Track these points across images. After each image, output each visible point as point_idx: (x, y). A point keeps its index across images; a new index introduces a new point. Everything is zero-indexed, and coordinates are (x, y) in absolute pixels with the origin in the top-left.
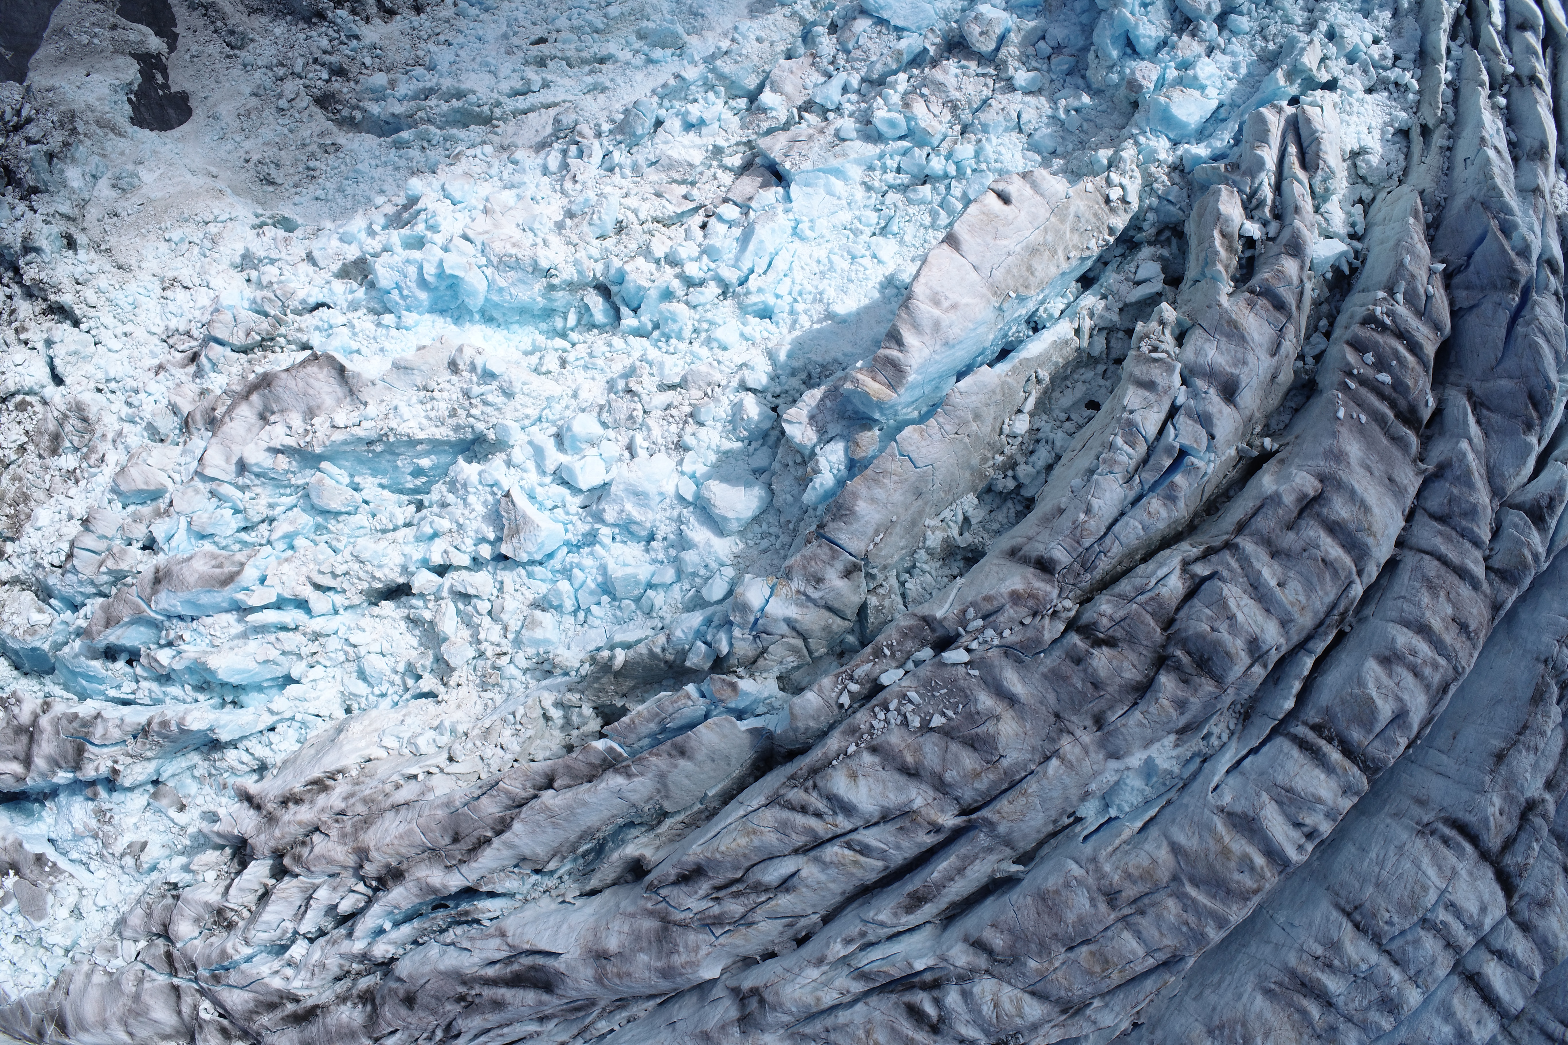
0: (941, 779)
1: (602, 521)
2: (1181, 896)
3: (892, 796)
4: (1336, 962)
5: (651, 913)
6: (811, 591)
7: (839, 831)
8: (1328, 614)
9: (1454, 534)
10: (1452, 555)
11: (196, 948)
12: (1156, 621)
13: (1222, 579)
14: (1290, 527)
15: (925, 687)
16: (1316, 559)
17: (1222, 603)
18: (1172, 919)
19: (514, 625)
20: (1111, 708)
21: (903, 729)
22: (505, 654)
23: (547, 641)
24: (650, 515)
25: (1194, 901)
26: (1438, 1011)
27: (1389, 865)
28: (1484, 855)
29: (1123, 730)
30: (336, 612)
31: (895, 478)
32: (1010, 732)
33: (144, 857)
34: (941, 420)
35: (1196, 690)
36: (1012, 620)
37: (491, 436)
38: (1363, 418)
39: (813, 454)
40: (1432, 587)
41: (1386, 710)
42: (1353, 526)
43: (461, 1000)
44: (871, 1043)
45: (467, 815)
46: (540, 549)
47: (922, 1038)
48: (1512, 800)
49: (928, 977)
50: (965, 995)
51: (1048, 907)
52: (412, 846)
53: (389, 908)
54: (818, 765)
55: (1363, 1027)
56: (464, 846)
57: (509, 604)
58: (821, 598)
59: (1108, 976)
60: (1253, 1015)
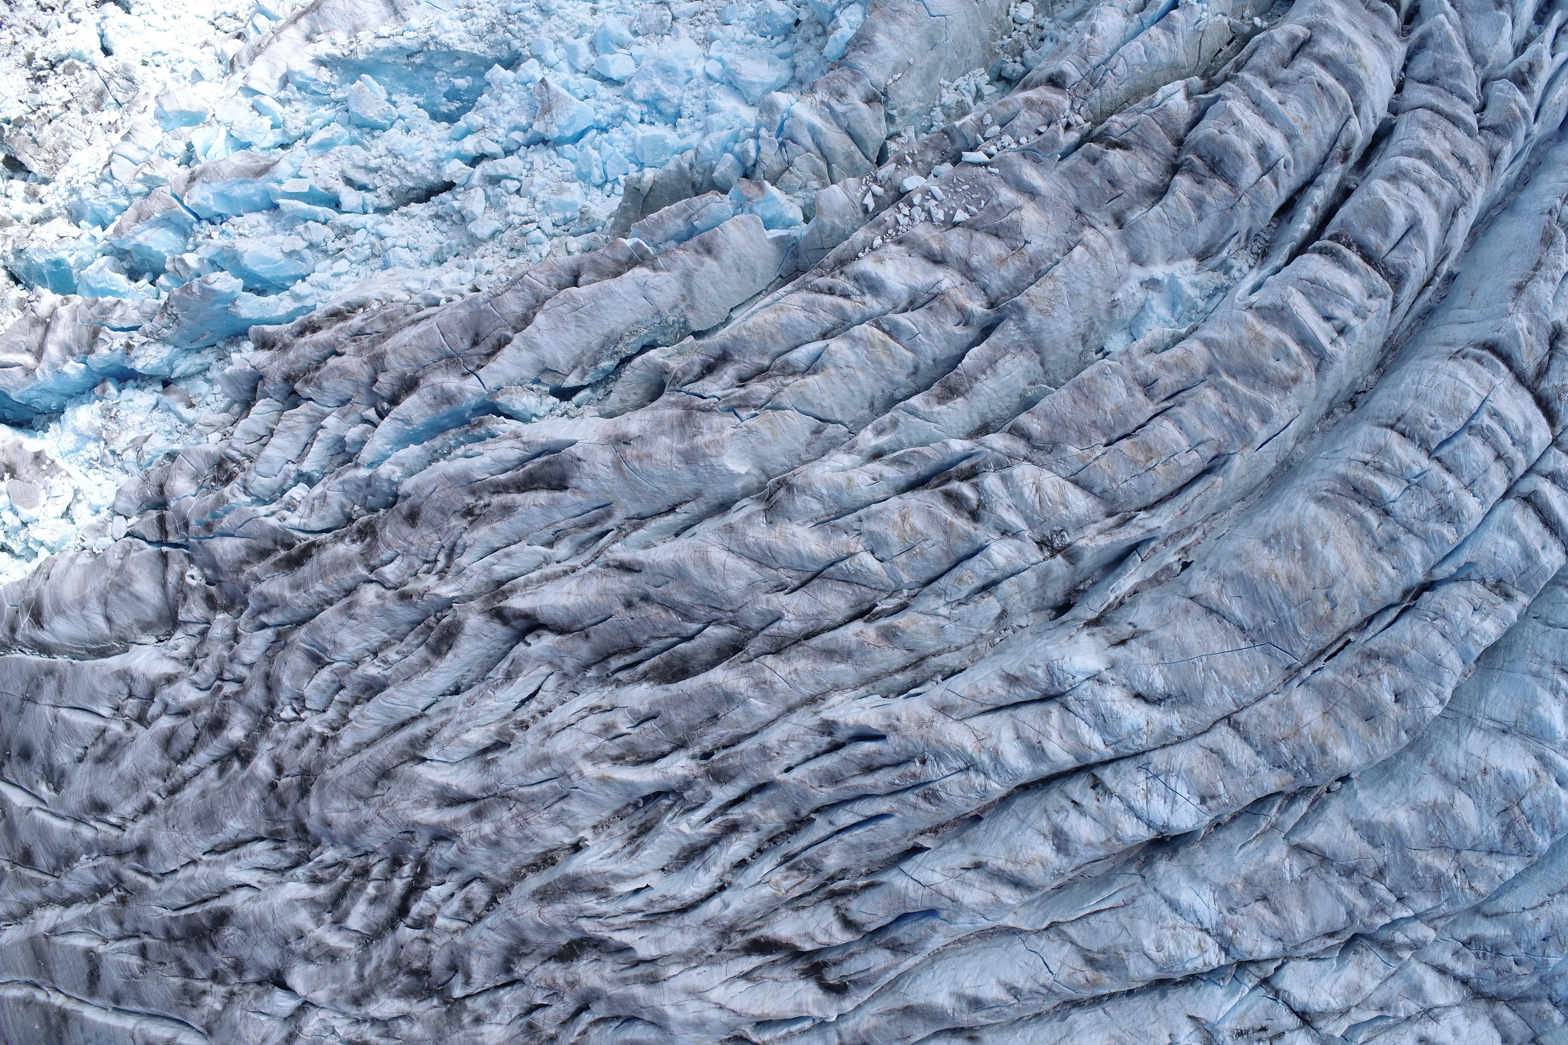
0: (967, 263)
1: (632, 99)
2: (1218, 387)
3: (919, 277)
4: (1387, 465)
5: (674, 404)
6: (834, 103)
7: (868, 311)
8: (1332, 147)
9: (1442, 91)
11: (191, 503)
12: (1168, 136)
13: (1226, 98)
14: (1285, 66)
15: (947, 183)
16: (1312, 83)
17: (1230, 113)
18: (1213, 407)
19: (541, 196)
20: (1130, 208)
21: (927, 224)
22: (532, 222)
23: (573, 204)
24: (678, 92)
25: (1232, 389)
26: (1499, 529)
27: (1425, 381)
28: (1520, 378)
29: (1144, 222)
30: (365, 213)
31: (910, 19)
32: (1032, 219)
33: (146, 447)
35: (1209, 190)
36: (1027, 126)
37: (526, 52)
39: (833, 17)
40: (1427, 127)
41: (1399, 218)
42: (1343, 59)
43: (468, 512)
44: (908, 528)
45: (489, 312)
46: (571, 125)
47: (962, 524)
48: (1538, 321)
49: (965, 464)
50: (1004, 479)
51: (1084, 395)
52: (430, 349)
53: (400, 425)
54: (845, 256)
55: (1425, 538)
56: (482, 349)
57: (538, 179)
58: (844, 114)
59: (1153, 468)
60: (1308, 521)
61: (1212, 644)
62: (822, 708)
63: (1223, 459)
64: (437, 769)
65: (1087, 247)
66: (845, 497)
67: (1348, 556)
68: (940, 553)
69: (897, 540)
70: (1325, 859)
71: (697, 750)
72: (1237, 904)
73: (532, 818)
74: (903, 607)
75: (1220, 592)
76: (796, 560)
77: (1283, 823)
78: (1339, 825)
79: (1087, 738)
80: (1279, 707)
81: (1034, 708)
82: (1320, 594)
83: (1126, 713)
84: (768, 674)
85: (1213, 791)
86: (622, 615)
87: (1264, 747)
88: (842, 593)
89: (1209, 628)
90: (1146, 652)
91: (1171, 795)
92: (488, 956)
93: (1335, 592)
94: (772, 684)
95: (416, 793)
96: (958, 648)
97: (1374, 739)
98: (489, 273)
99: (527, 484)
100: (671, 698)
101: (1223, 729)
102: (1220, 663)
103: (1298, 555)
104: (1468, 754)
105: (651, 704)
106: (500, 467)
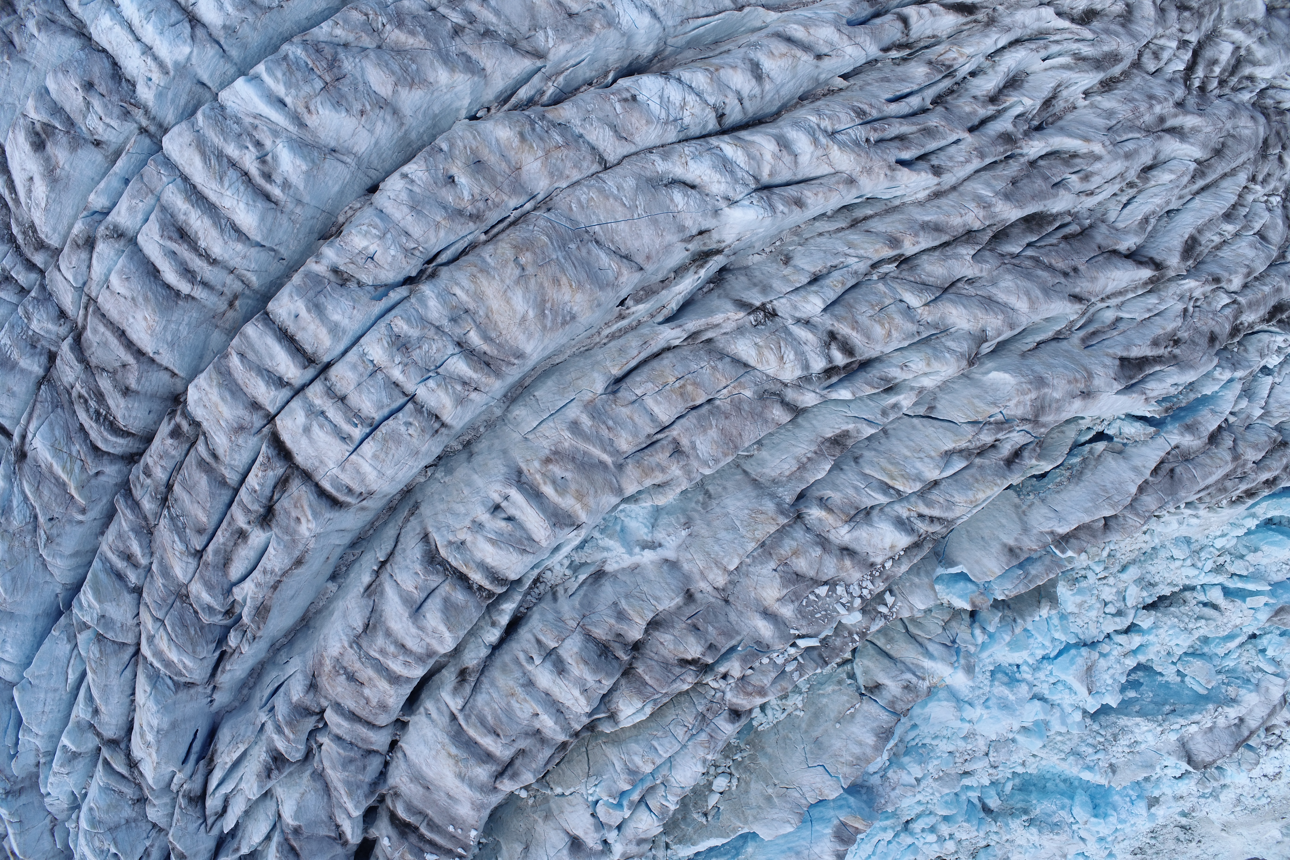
0: (824, 550)
2: (616, 452)
3: (864, 535)
4: (459, 388)
5: (1044, 425)
6: (914, 680)
7: (905, 504)
9: (360, 744)
10: (363, 731)
12: (641, 677)
13: (585, 714)
14: (522, 752)
15: (832, 617)
16: (505, 736)
18: (623, 433)
19: (1093, 601)
20: (679, 608)
21: (850, 582)
22: (1100, 579)
24: (995, 691)
25: (605, 450)
26: (344, 332)
28: (307, 476)
29: (673, 595)
31: (843, 760)
32: (769, 591)
34: (804, 801)
35: (610, 630)
36: (763, 673)
38: (451, 829)
40: (383, 708)
41: (432, 617)
42: (472, 762)
43: (1177, 342)
44: (887, 326)
45: (1166, 494)
46: (1072, 659)
47: (844, 329)
48: (286, 530)
49: (834, 379)
50: (807, 367)
51: (732, 441)
52: (1203, 466)
53: (1217, 409)
54: (915, 551)
55: (424, 321)
56: (1167, 466)
57: (1093, 614)
58: (902, 672)
59: (678, 379)
60: (537, 335)
61: (627, 229)
62: (934, 188)
63: (609, 390)
64: (1186, 155)
65: (725, 569)
66: (929, 351)
67: (503, 304)
68: (858, 307)
69: (895, 316)
70: (513, 44)
71: (1022, 160)
72: (597, 12)
73: (1130, 115)
74: (874, 266)
75: (619, 274)
76: (965, 302)
77: (541, 81)
78: (498, 74)
79: (740, 152)
80: (561, 176)
81: (778, 180)
82: (530, 270)
83: (708, 172)
84: (981, 214)
85: (626, 105)
86: (1080, 262)
87: (577, 141)
88: (929, 275)
89: (629, 243)
90: (688, 223)
91: (664, 102)
92: (1143, 17)
93: (517, 272)
94: (979, 206)
95: (1201, 137)
96: (821, 234)
97: (474, 144)
98: (1145, 533)
99: (1143, 362)
100: (1045, 198)
101: (612, 158)
102: (620, 212)
103: (548, 305)
104: (371, 131)
105: (1057, 195)
106: (1158, 376)
